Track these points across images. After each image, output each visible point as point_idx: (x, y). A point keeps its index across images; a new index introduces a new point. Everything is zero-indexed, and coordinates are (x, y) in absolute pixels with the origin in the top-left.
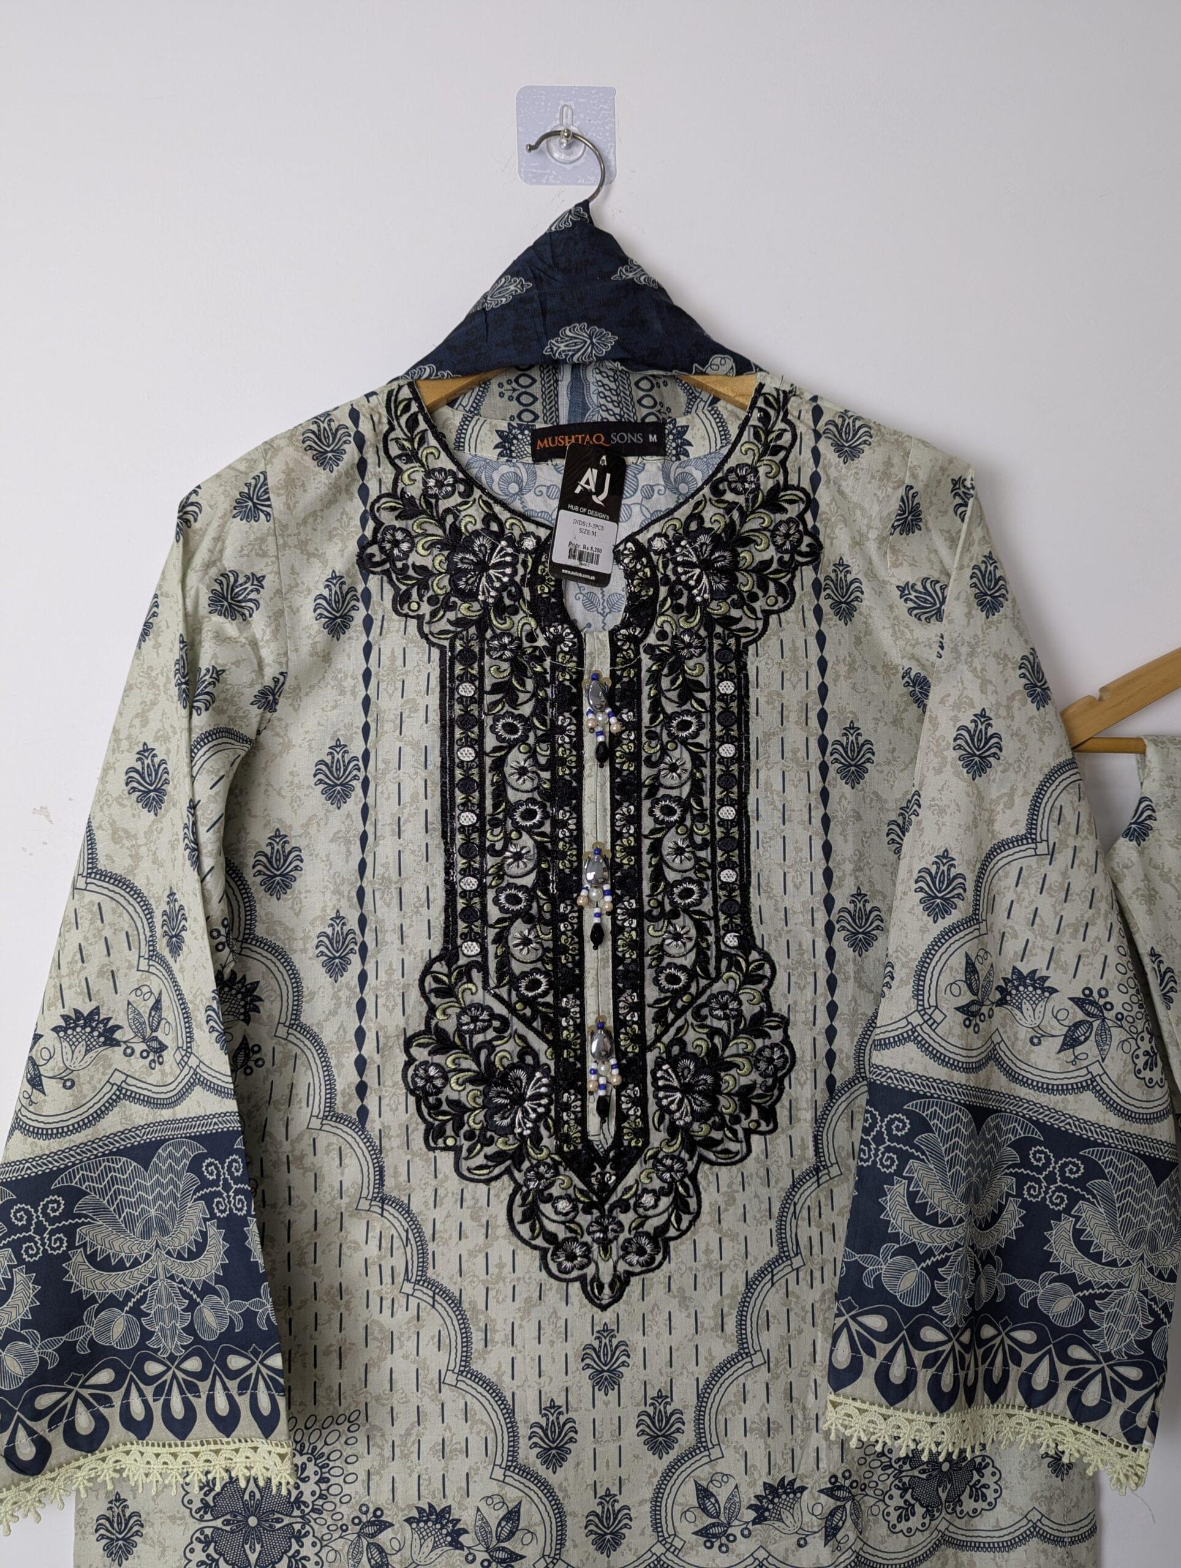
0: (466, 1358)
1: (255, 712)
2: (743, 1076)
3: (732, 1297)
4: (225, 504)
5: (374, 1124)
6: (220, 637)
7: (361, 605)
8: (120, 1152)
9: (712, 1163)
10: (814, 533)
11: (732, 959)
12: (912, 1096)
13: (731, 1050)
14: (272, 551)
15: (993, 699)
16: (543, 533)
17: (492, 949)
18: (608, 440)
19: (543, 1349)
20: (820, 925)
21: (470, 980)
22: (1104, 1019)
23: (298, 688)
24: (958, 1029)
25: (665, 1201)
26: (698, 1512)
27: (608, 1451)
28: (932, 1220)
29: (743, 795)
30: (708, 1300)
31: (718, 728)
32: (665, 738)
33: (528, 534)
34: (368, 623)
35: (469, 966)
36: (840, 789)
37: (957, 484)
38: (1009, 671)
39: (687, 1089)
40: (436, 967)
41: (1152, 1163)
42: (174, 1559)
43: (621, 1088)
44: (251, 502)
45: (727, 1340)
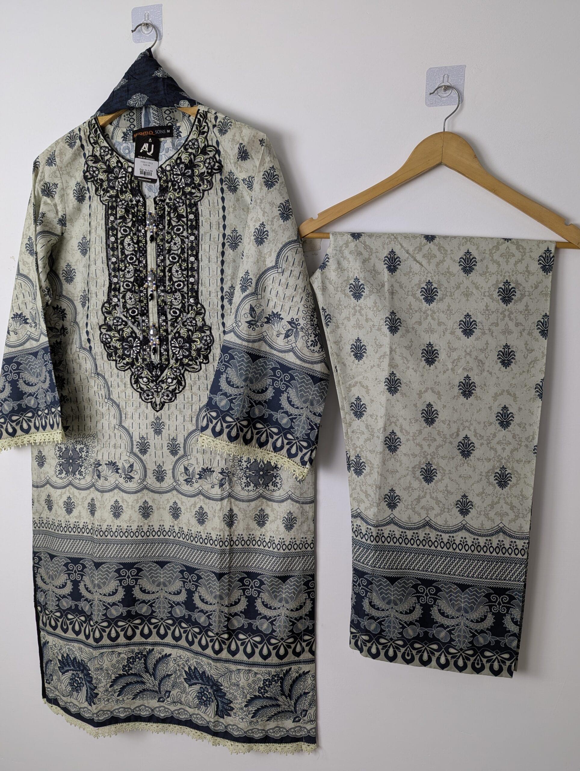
0: (121, 422)
1: (59, 227)
2: (199, 345)
3: (195, 413)
4: (45, 161)
5: (93, 352)
6: (46, 203)
7: (87, 192)
8: (30, 354)
9: (189, 371)
10: (220, 162)
11: (192, 306)
12: (231, 348)
13: (195, 336)
14: (59, 176)
15: (266, 218)
16: (133, 166)
17: (121, 300)
18: (154, 133)
19: (140, 421)
20: (219, 297)
21: (116, 309)
22: (297, 329)
23: (71, 219)
24: (246, 328)
25: (175, 381)
26: (185, 474)
27: (159, 453)
28: (232, 386)
29: (197, 253)
30: (188, 412)
31: (189, 230)
32: (172, 234)
33: (129, 167)
34: (90, 197)
35: (115, 305)
36: (229, 252)
37: (262, 141)
38: (274, 208)
39: (181, 348)
40: (106, 305)
41: (312, 377)
42: (53, 468)
43: (161, 345)
44: (51, 161)
45: (193, 425)
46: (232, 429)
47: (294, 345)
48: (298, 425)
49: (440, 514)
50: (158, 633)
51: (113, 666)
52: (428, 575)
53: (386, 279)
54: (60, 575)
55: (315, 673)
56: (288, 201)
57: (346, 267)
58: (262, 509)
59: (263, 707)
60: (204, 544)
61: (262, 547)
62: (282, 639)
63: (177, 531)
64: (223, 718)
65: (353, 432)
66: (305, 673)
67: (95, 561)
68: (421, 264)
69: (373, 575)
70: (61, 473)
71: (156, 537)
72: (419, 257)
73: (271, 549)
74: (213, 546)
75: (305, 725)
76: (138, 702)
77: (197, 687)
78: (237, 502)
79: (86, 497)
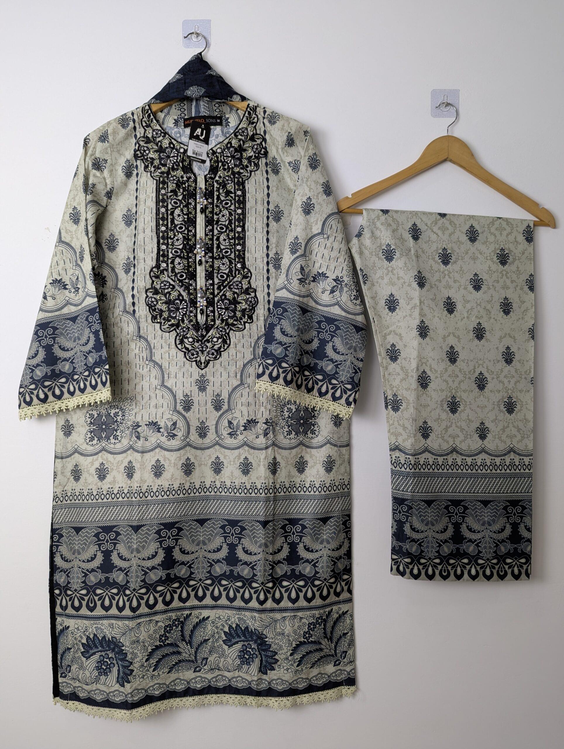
0: (163, 382)
1: (105, 199)
2: (244, 306)
3: (239, 369)
4: (96, 138)
5: (137, 315)
6: (95, 176)
7: (135, 169)
8: (67, 319)
9: (234, 331)
10: (265, 148)
11: (239, 271)
12: (283, 303)
13: (240, 298)
14: (110, 152)
15: (313, 193)
16: (186, 148)
17: (170, 265)
18: (205, 121)
19: (185, 380)
20: (265, 262)
21: (164, 274)
22: (342, 285)
23: (117, 193)
24: (297, 285)
25: (220, 340)
26: (228, 428)
27: (203, 409)
28: (287, 335)
29: (244, 225)
30: (232, 369)
31: (237, 205)
32: (221, 207)
33: (181, 148)
34: (137, 175)
35: (163, 270)
36: (273, 224)
37: (306, 133)
38: (318, 186)
39: (227, 309)
40: (154, 270)
41: (355, 327)
42: (83, 436)
43: (207, 307)
44: (103, 138)
45: (237, 380)
46: (287, 374)
47: (339, 299)
48: (343, 370)
49: (464, 441)
50: (196, 596)
51: (150, 637)
52: (457, 496)
53: (411, 246)
54: (88, 547)
55: (352, 612)
57: (378, 236)
58: (301, 456)
59: (308, 653)
60: (248, 495)
61: (302, 493)
62: (325, 579)
63: (218, 486)
64: (266, 674)
65: (389, 374)
66: (344, 613)
67: (134, 524)
68: (437, 234)
69: (412, 500)
70: (92, 439)
71: (197, 494)
72: (435, 229)
73: (312, 493)
74: (258, 494)
75: (345, 668)
76: (173, 676)
77: (239, 646)
78: (280, 450)
79: (122, 461)
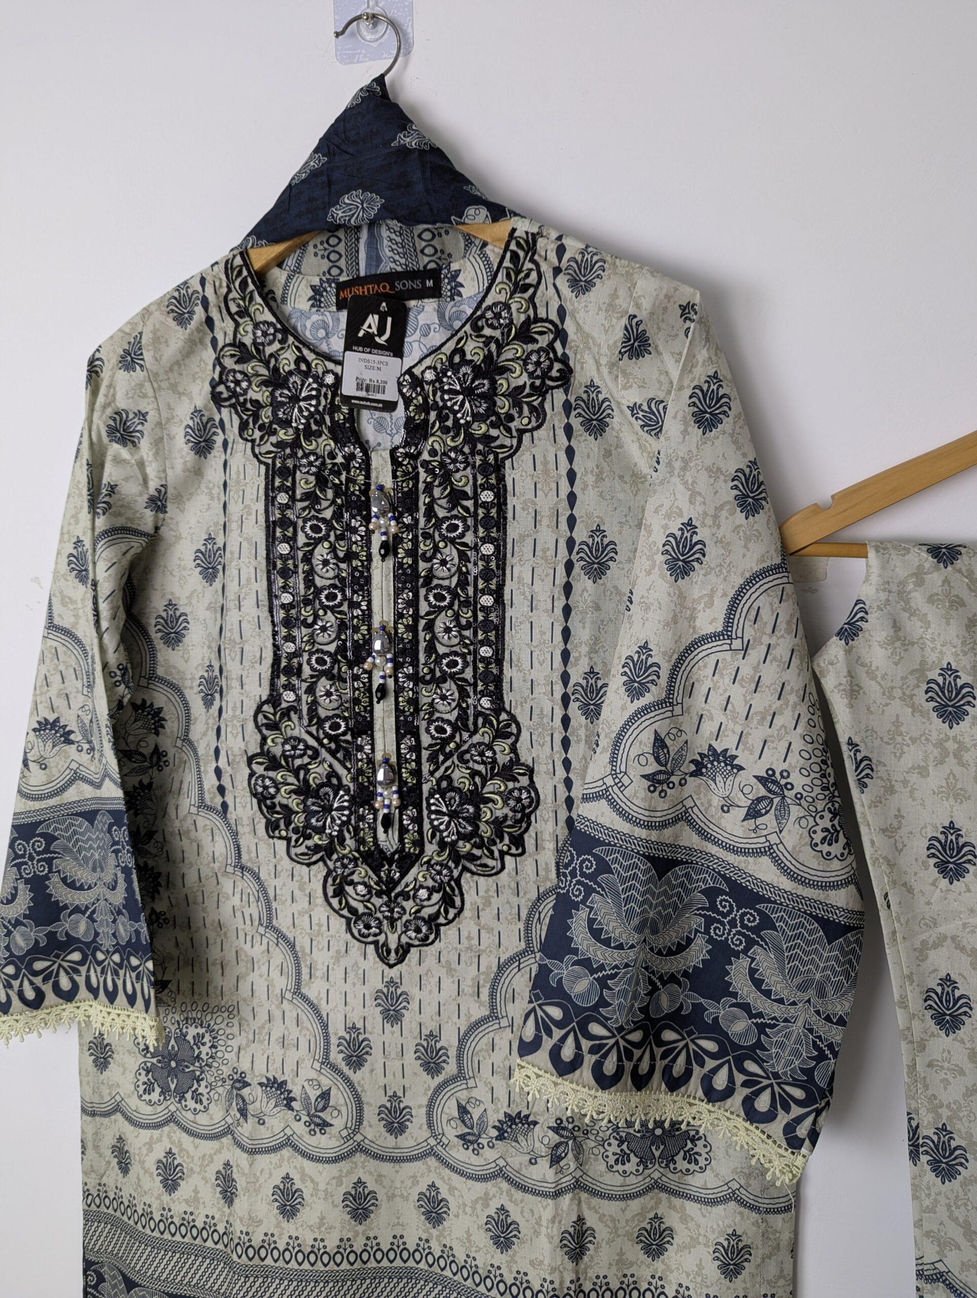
0: (298, 984)
1: (149, 515)
2: (500, 810)
3: (487, 974)
4: (116, 358)
5: (232, 815)
6: (117, 460)
7: (219, 431)
8: (77, 814)
9: (473, 873)
10: (564, 360)
11: (486, 717)
12: (600, 843)
13: (489, 788)
14: (150, 392)
15: (700, 509)
16: (338, 369)
17: (304, 697)
18: (393, 287)
19: (348, 987)
20: (558, 695)
21: (290, 719)
22: (784, 797)
23: (179, 496)
24: (642, 793)
25: (436, 897)
26: (459, 1122)
27: (394, 1066)
28: (607, 942)
29: (501, 587)
30: (468, 973)
31: (481, 530)
32: (437, 538)
33: (328, 371)
34: (225, 444)
35: (289, 709)
36: (583, 584)
37: (686, 310)
38: (721, 483)
39: (454, 815)
41: (825, 924)
42: (131, 1077)
43: (402, 808)
44: (130, 359)
45: (481, 1004)
46: (605, 1056)
47: (774, 839)
48: (782, 1045)
56: (754, 463)
57: (917, 636)
58: (656, 1217)
65: (930, 1065)
70: (149, 1090)
71: (385, 1263)
78: (595, 1201)
79: (210, 1156)
